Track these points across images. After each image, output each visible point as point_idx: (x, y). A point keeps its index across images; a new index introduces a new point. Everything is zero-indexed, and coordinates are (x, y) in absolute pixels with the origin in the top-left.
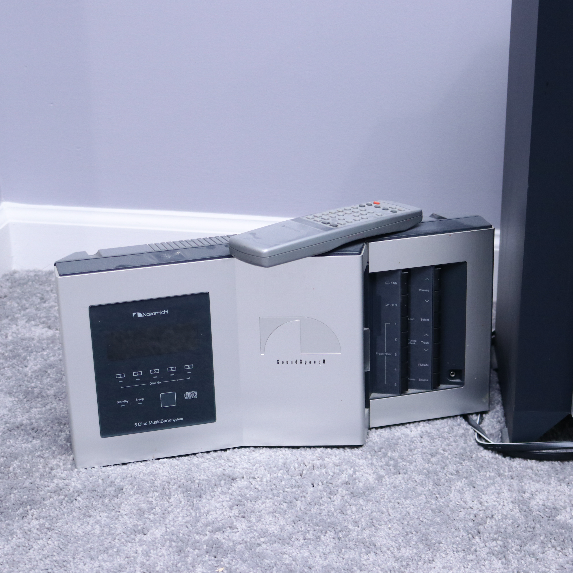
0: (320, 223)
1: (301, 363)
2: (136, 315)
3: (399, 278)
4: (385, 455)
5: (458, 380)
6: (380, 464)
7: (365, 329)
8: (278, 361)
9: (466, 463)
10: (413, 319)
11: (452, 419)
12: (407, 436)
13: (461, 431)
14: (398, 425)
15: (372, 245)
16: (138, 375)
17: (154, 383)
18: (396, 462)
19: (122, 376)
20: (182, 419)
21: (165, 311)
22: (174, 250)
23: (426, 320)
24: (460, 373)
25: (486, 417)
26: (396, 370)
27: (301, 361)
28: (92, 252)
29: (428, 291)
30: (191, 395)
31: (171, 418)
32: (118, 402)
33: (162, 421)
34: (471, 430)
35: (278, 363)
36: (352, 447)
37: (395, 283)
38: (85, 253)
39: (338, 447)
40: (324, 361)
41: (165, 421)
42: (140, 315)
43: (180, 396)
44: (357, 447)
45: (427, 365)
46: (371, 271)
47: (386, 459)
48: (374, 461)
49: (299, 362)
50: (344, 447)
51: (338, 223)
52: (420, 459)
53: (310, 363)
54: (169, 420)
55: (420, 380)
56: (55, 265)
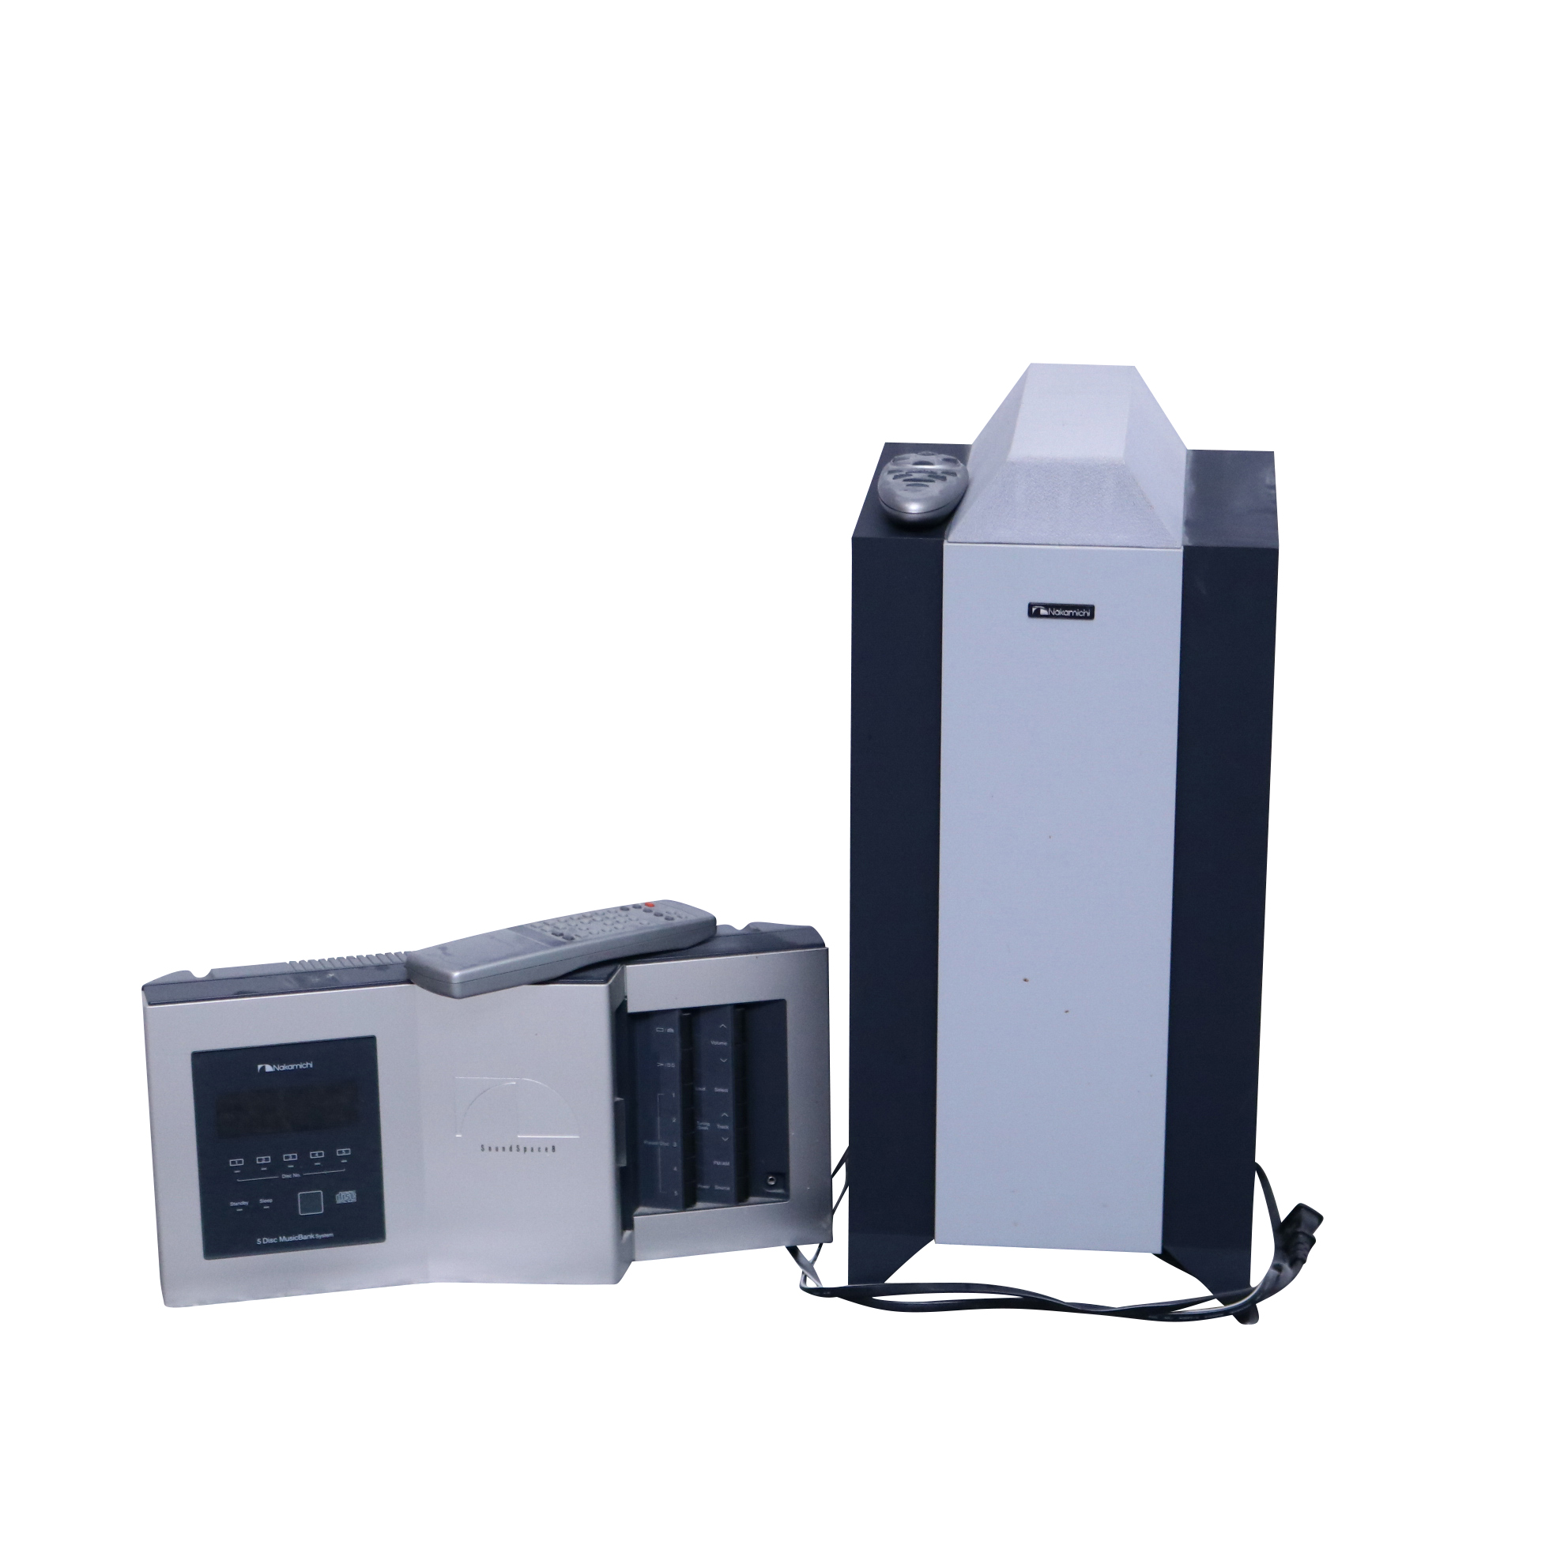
0: (549, 934)
1: (518, 1150)
2: (263, 1068)
3: (677, 1023)
5: (780, 1191)
7: (618, 1099)
8: (482, 1146)
10: (704, 1089)
15: (631, 969)
16: (263, 1162)
17: (288, 1176)
19: (240, 1162)
20: (331, 1235)
21: (307, 1064)
22: (327, 971)
23: (722, 1090)
24: (783, 1177)
26: (675, 1169)
27: (518, 1146)
28: (200, 973)
29: (725, 1044)
30: (347, 1197)
31: (314, 1233)
32: (232, 1204)
33: (301, 1237)
35: (483, 1150)
37: (670, 1030)
38: (188, 973)
40: (554, 1150)
41: (305, 1237)
42: (269, 1068)
43: (330, 1199)
45: (727, 1164)
46: (633, 1007)
49: (514, 1149)
51: (576, 935)
53: (532, 1150)
54: (312, 1236)
55: (717, 1187)
56: (143, 989)
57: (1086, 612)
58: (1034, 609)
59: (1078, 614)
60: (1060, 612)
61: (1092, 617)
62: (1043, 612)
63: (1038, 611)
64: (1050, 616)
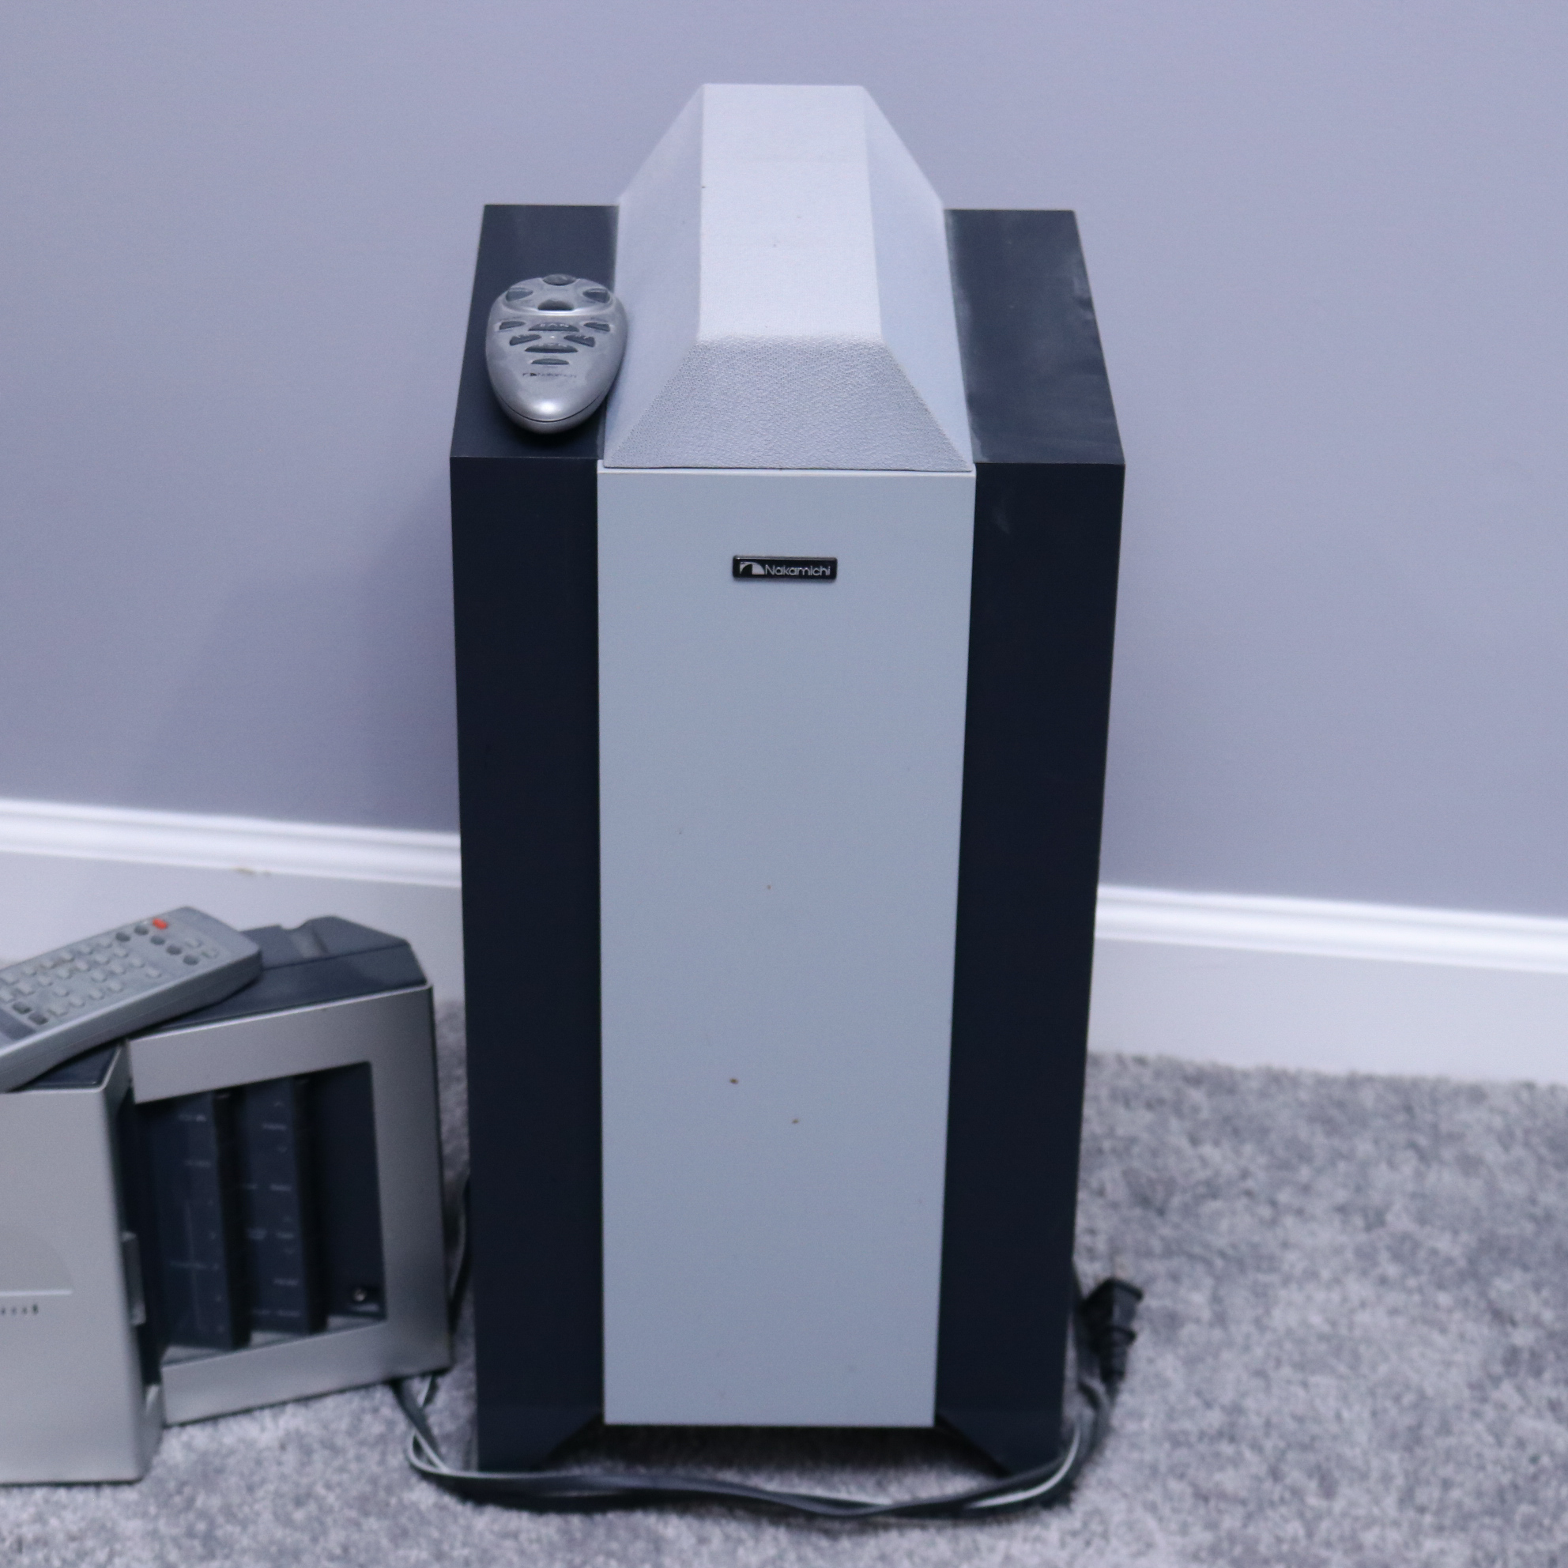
3: (209, 1108)
4: (190, 1503)
5: (373, 1308)
6: (175, 1531)
7: (128, 1236)
9: (372, 1523)
10: (255, 1188)
11: (363, 1392)
12: (250, 1444)
13: (378, 1429)
14: (235, 1414)
15: (140, 1048)
18: (212, 1524)
23: (281, 1188)
24: (375, 1292)
25: (445, 1382)
26: (218, 1299)
29: (283, 1126)
34: (402, 1424)
36: (116, 1484)
37: (200, 1118)
39: (85, 1484)
40: (35, 1309)
44: (130, 1483)
45: (295, 1282)
46: (144, 1093)
47: (191, 1516)
48: (162, 1525)
50: (98, 1485)
51: (49, 1010)
52: (267, 1516)
55: (280, 1311)
57: (823, 570)
58: (742, 567)
59: (811, 572)
60: (783, 571)
61: (833, 576)
62: (757, 569)
63: (749, 569)
64: (768, 576)
